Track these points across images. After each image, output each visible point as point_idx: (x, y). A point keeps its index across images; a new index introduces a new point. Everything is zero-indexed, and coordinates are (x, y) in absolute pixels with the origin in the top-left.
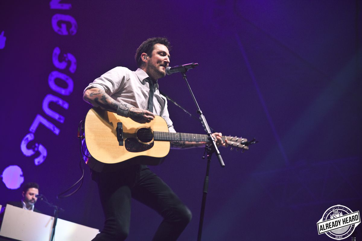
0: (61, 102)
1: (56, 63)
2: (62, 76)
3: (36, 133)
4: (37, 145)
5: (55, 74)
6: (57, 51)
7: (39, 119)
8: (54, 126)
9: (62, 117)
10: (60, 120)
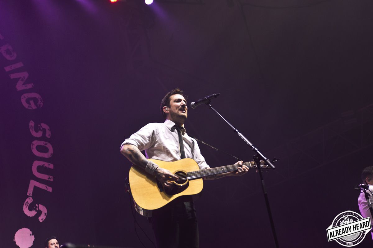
0: (46, 164)
1: (34, 134)
4: (37, 205)
5: (36, 143)
6: (32, 124)
7: (33, 184)
8: (47, 186)
9: (51, 177)
10: (49, 180)
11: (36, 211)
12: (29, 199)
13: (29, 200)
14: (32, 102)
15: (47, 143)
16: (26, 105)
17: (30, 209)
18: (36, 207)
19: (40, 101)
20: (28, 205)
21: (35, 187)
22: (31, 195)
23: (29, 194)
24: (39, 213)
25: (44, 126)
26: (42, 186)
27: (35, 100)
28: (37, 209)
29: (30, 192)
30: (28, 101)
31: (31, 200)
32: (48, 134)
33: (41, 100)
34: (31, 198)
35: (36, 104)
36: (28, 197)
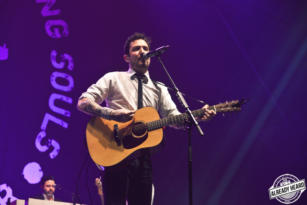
0: (65, 98)
1: (55, 64)
2: (62, 75)
3: (47, 130)
4: (49, 140)
5: (56, 75)
6: (54, 54)
7: (48, 117)
8: (62, 121)
9: (68, 112)
10: (66, 115)
11: (48, 146)
12: (43, 133)
13: (42, 135)
14: (57, 30)
15: (68, 75)
16: (50, 33)
17: (42, 144)
18: (49, 142)
19: (65, 30)
20: (41, 139)
21: (50, 122)
22: (44, 129)
23: (43, 128)
24: (51, 149)
25: (67, 56)
26: (58, 121)
27: (61, 28)
28: (49, 144)
29: (44, 125)
30: (52, 28)
31: (44, 134)
32: (70, 66)
33: (67, 29)
34: (44, 132)
35: (61, 32)
36: (41, 130)
